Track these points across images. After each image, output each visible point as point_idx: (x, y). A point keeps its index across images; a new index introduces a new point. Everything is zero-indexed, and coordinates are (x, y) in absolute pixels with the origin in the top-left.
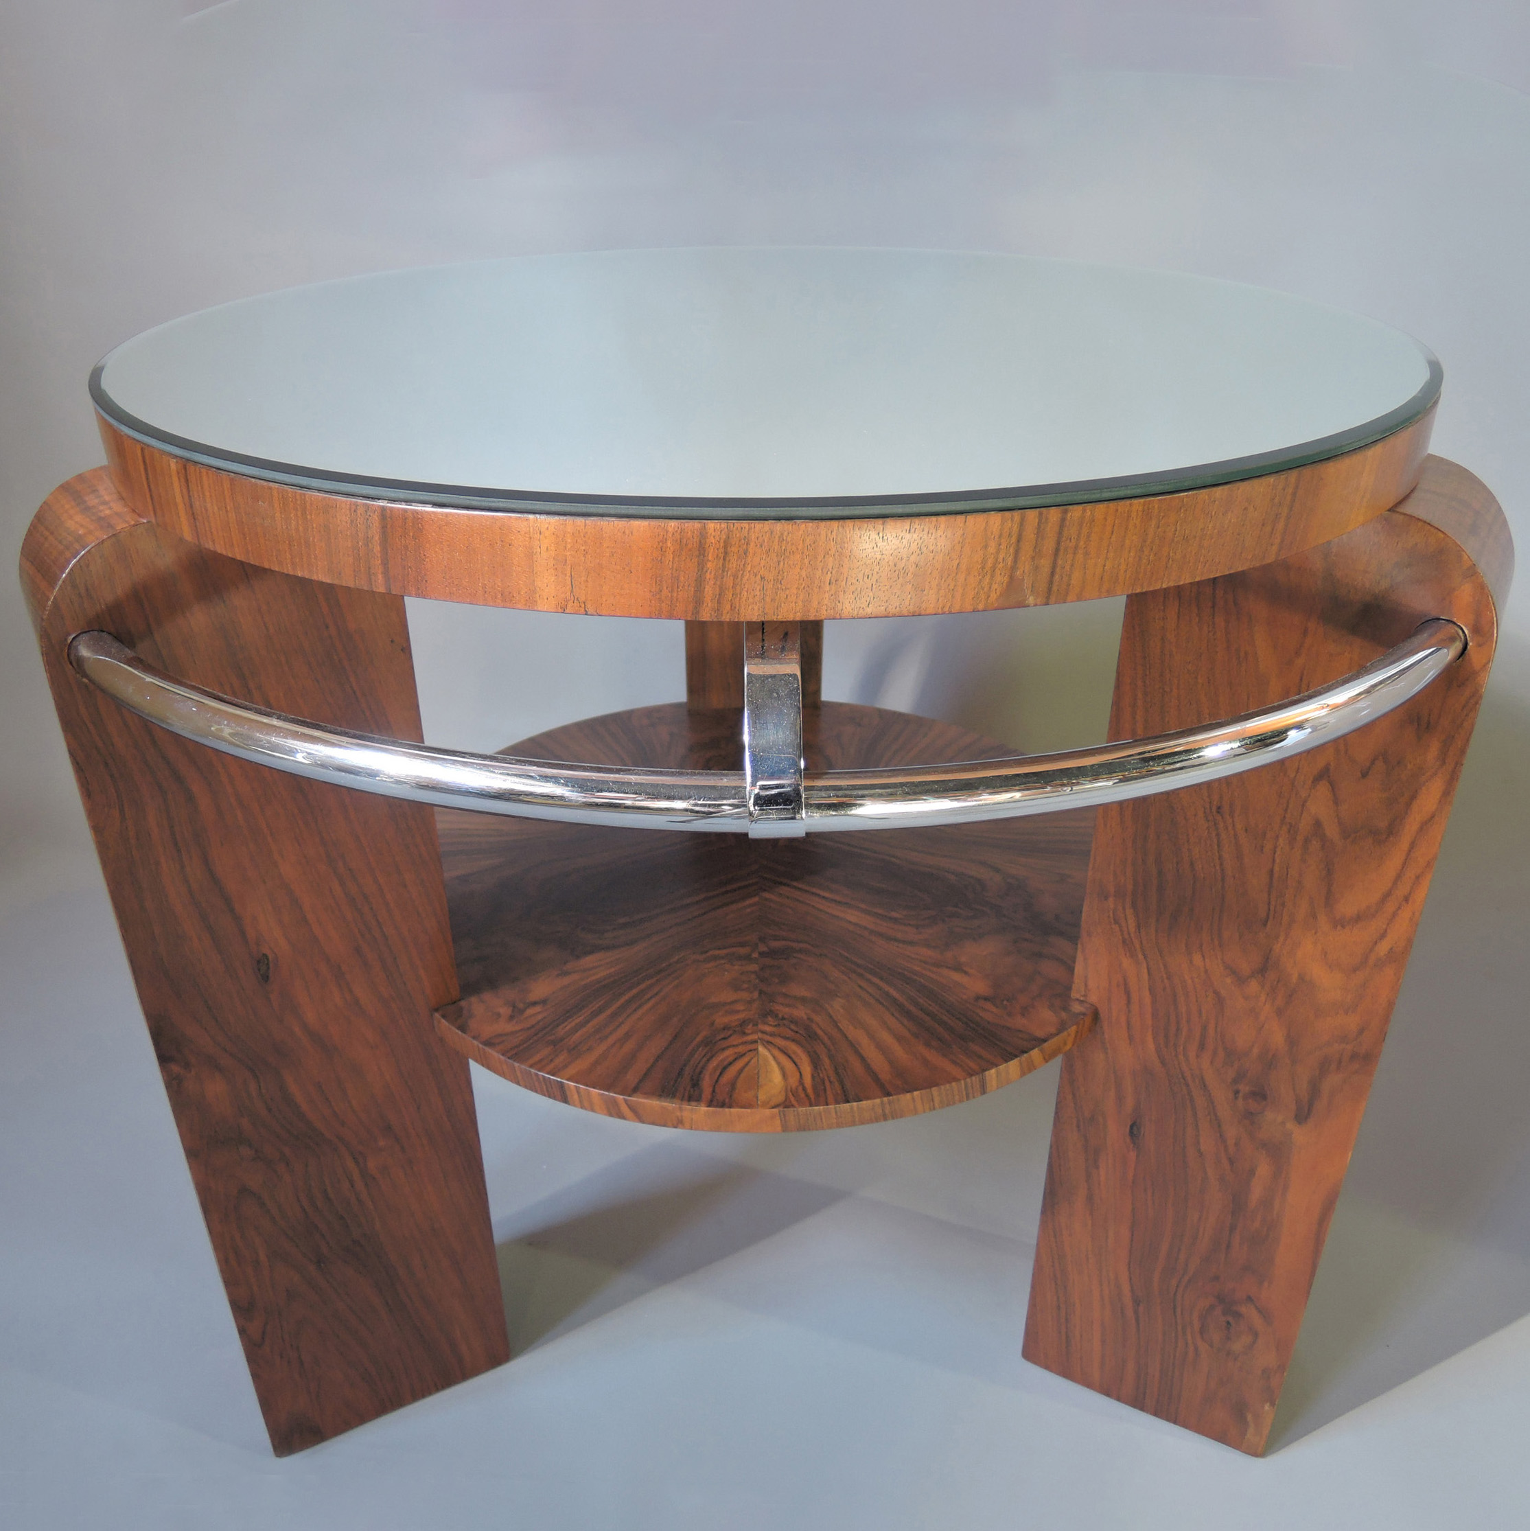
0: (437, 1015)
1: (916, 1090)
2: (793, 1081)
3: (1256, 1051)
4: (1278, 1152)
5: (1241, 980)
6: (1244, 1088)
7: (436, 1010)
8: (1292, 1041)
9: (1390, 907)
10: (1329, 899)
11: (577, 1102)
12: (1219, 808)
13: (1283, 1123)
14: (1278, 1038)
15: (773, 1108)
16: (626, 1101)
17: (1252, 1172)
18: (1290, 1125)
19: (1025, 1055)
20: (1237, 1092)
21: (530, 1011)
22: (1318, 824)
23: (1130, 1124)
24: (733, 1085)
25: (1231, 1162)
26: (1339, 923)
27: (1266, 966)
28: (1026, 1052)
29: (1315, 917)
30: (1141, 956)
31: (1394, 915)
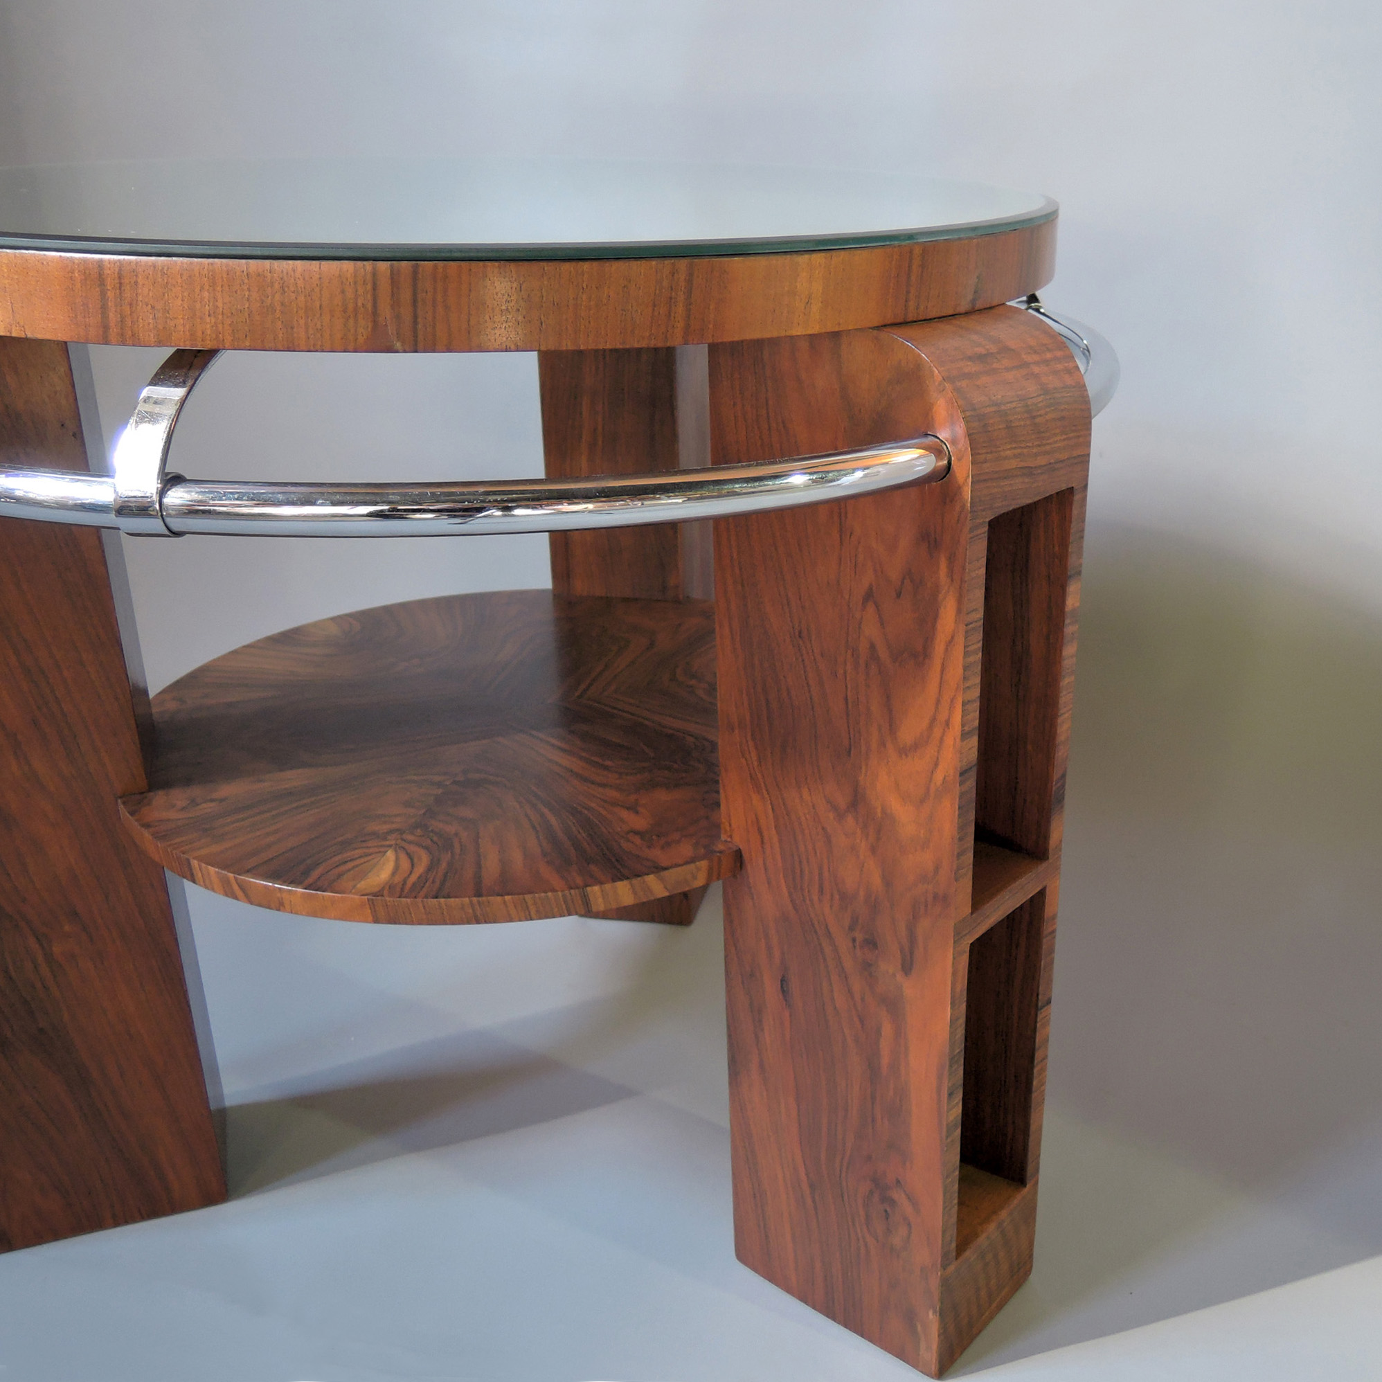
0: (119, 801)
1: (508, 894)
2: (398, 879)
3: (862, 893)
4: (894, 1005)
5: (840, 817)
6: (859, 936)
7: (121, 797)
8: (888, 883)
9: (937, 732)
10: (892, 728)
11: (202, 883)
12: (800, 633)
13: (894, 975)
14: (876, 880)
15: (362, 895)
16: (236, 879)
17: (878, 1032)
18: (900, 977)
19: (639, 879)
20: (854, 940)
21: (204, 805)
22: (872, 647)
23: (780, 978)
24: (340, 876)
25: (862, 1021)
26: (904, 752)
27: (857, 800)
28: (639, 876)
29: (884, 746)
30: (765, 793)
31: (941, 740)
